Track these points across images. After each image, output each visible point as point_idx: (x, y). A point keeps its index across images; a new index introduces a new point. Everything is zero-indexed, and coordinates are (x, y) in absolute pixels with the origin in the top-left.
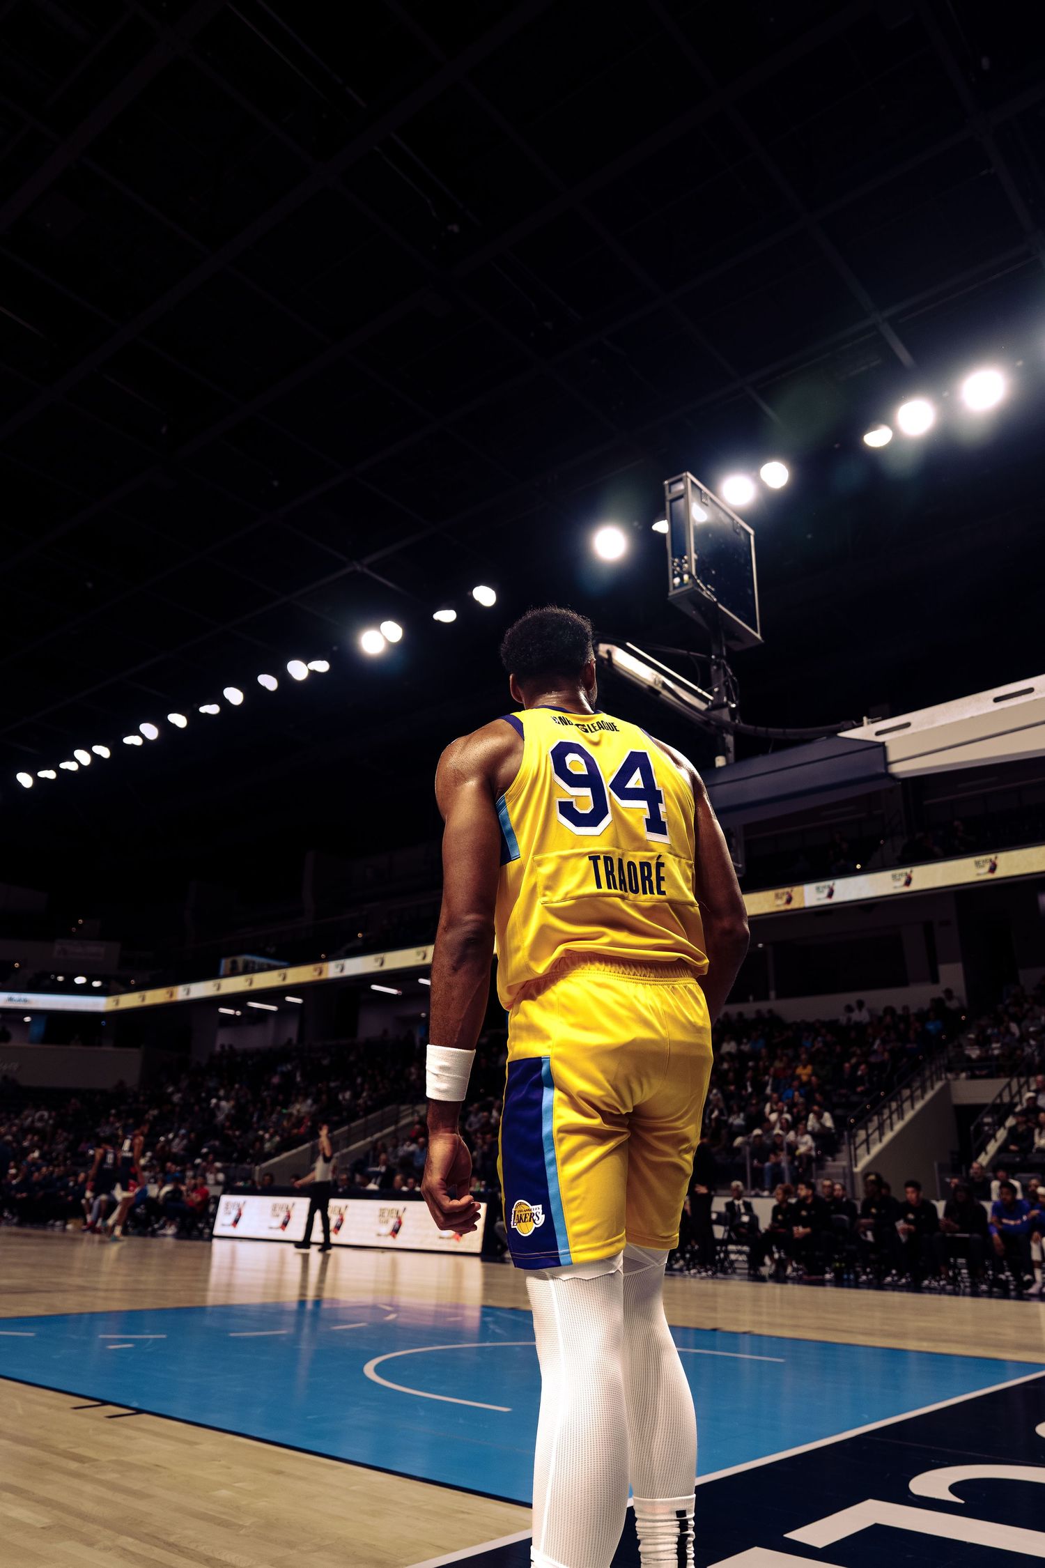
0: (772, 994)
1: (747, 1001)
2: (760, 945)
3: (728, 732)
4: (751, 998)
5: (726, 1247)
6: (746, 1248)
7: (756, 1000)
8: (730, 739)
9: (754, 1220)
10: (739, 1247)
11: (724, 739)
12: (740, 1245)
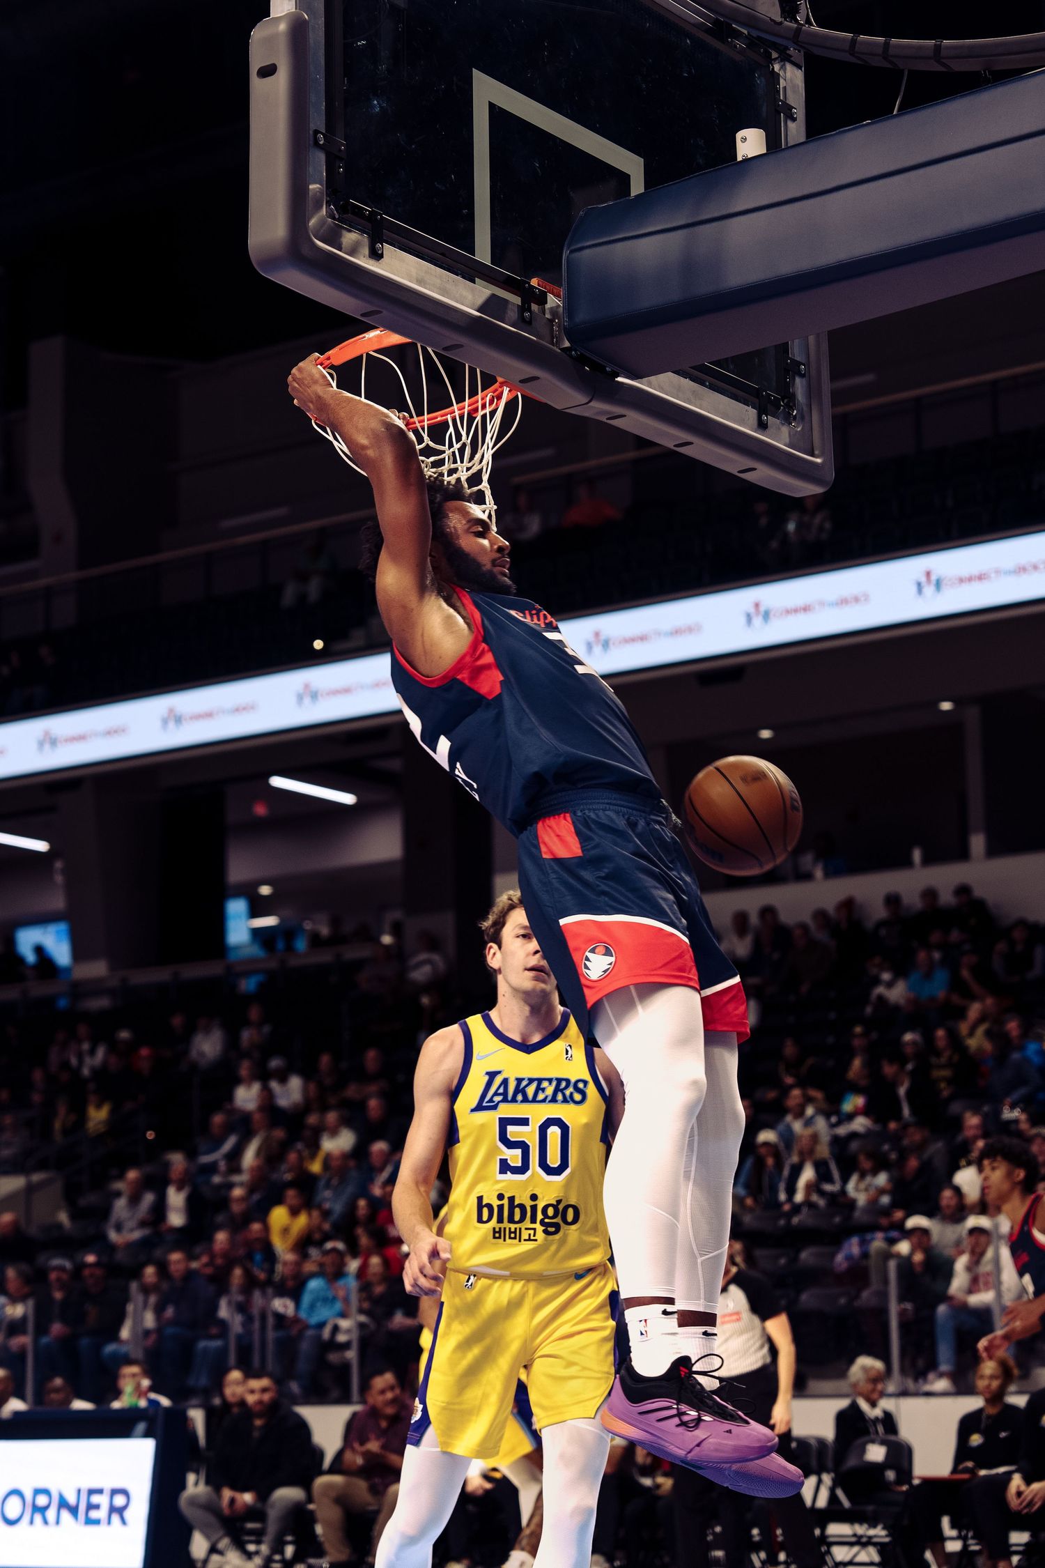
0: (977, 843)
1: (907, 863)
2: (946, 706)
3: (785, 58)
4: (917, 855)
5: (823, 1529)
6: (879, 1532)
7: (928, 861)
8: (792, 80)
9: (901, 1455)
10: (860, 1529)
11: (775, 77)
12: (861, 1522)
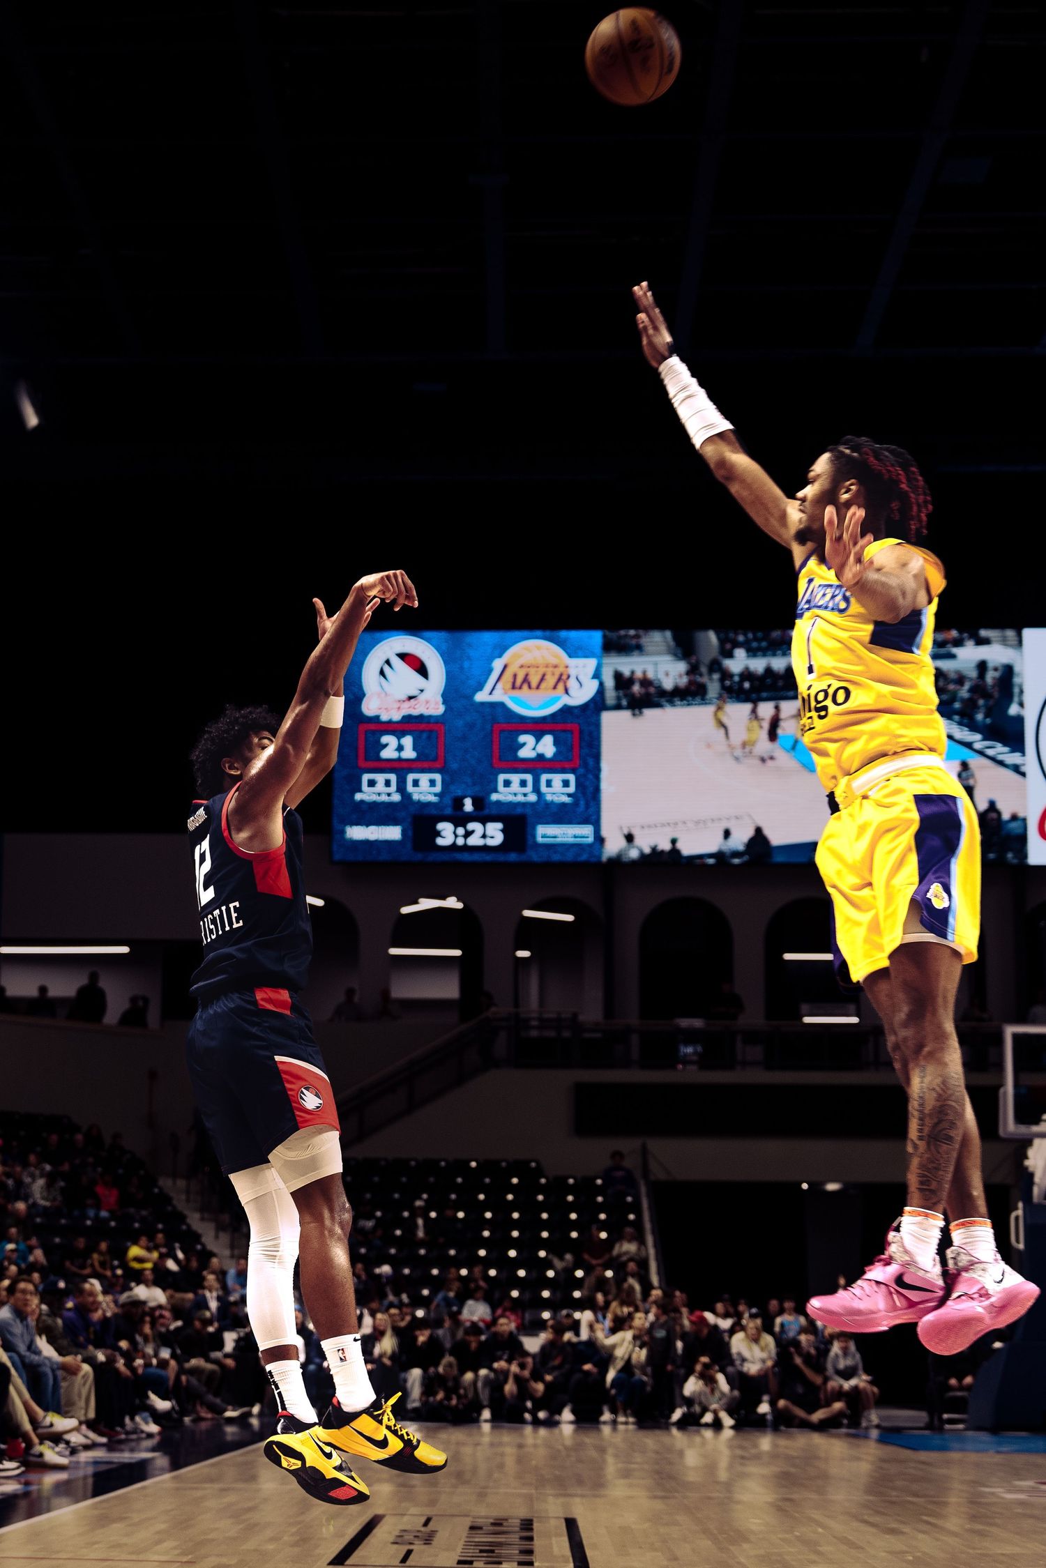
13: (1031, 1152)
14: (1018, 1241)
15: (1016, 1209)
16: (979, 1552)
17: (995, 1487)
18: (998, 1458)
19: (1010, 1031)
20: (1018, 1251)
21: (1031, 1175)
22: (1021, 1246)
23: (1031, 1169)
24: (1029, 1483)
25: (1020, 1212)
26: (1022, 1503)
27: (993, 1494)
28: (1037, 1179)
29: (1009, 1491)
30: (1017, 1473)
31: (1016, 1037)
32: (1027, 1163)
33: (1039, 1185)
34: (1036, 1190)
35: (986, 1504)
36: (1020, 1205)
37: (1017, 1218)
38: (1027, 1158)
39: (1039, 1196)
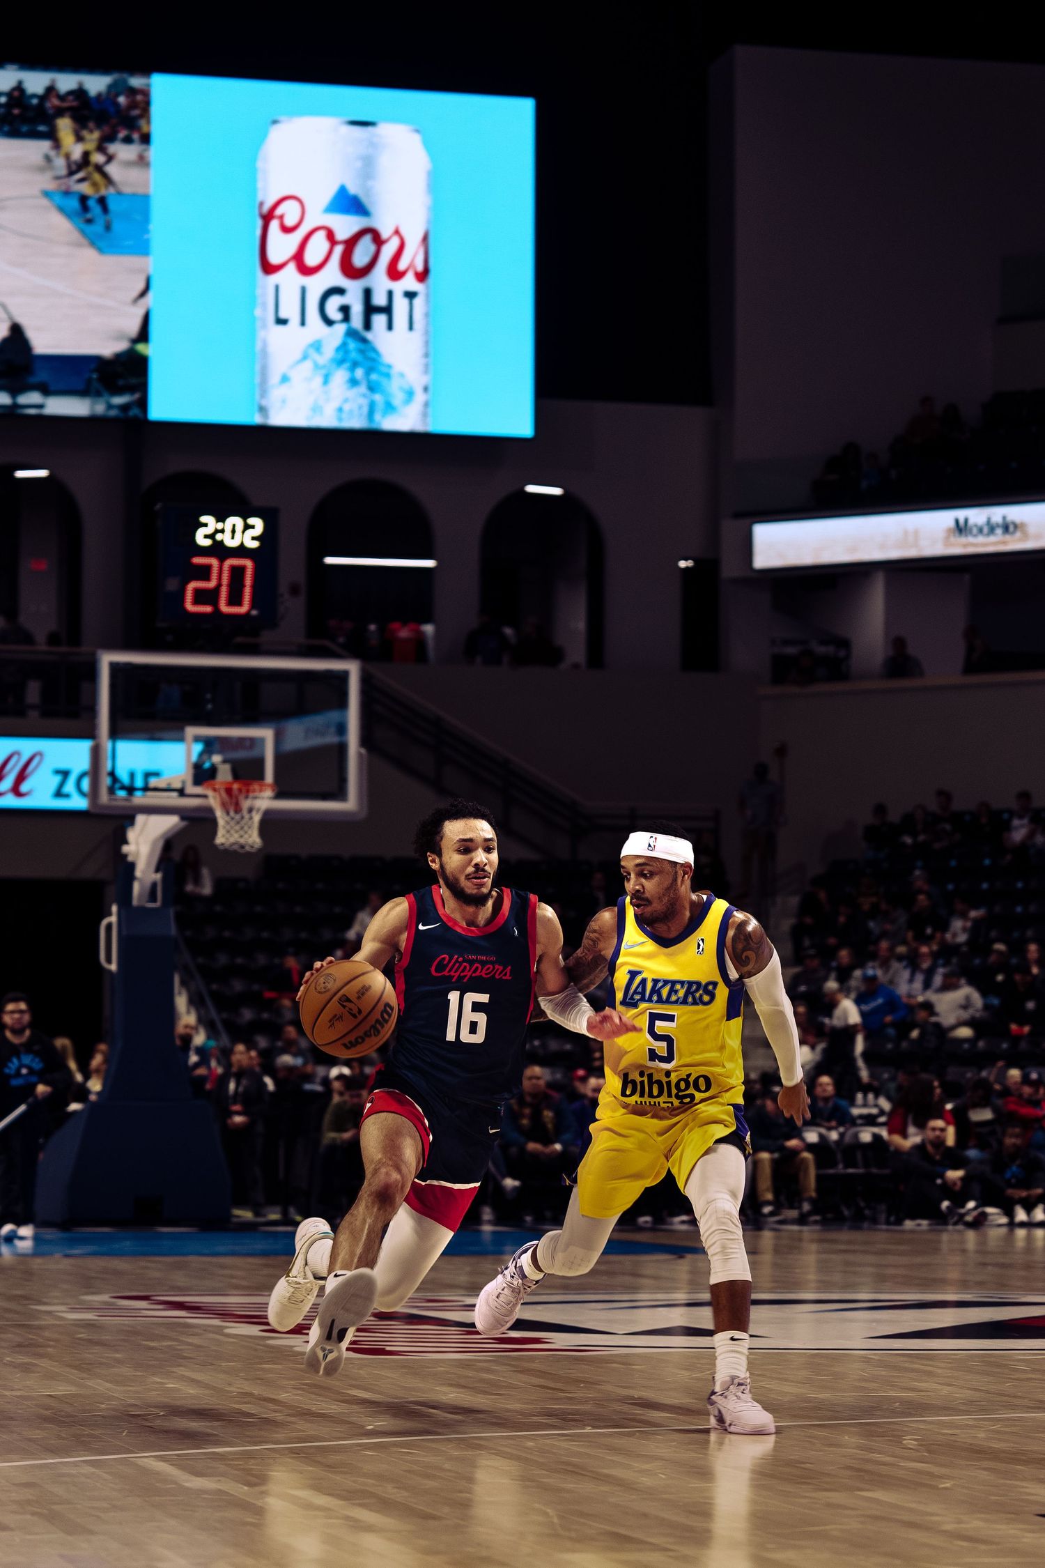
13: (131, 835)
14: (109, 960)
15: (110, 914)
16: (18, 1393)
17: (54, 1304)
18: (66, 1264)
19: (107, 659)
20: (110, 972)
21: (132, 866)
22: (113, 967)
23: (130, 859)
24: (105, 1298)
25: (113, 919)
26: (89, 1325)
27: (50, 1313)
28: (138, 873)
29: (73, 1310)
30: (87, 1283)
31: (114, 667)
32: (125, 849)
33: (140, 880)
34: (136, 887)
35: (40, 1328)
36: (114, 909)
37: (109, 926)
38: (126, 842)
39: (140, 895)
